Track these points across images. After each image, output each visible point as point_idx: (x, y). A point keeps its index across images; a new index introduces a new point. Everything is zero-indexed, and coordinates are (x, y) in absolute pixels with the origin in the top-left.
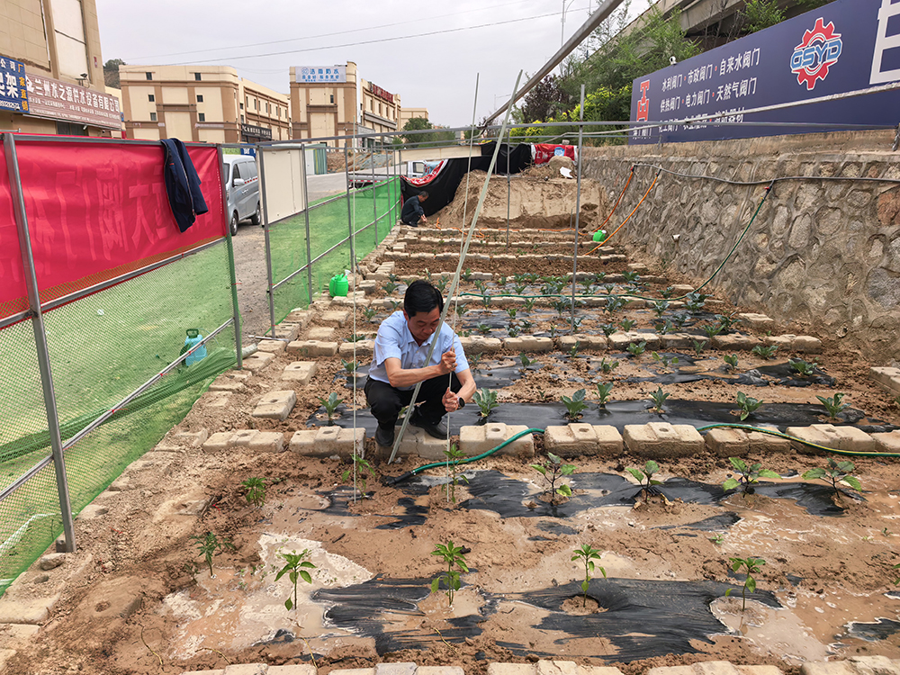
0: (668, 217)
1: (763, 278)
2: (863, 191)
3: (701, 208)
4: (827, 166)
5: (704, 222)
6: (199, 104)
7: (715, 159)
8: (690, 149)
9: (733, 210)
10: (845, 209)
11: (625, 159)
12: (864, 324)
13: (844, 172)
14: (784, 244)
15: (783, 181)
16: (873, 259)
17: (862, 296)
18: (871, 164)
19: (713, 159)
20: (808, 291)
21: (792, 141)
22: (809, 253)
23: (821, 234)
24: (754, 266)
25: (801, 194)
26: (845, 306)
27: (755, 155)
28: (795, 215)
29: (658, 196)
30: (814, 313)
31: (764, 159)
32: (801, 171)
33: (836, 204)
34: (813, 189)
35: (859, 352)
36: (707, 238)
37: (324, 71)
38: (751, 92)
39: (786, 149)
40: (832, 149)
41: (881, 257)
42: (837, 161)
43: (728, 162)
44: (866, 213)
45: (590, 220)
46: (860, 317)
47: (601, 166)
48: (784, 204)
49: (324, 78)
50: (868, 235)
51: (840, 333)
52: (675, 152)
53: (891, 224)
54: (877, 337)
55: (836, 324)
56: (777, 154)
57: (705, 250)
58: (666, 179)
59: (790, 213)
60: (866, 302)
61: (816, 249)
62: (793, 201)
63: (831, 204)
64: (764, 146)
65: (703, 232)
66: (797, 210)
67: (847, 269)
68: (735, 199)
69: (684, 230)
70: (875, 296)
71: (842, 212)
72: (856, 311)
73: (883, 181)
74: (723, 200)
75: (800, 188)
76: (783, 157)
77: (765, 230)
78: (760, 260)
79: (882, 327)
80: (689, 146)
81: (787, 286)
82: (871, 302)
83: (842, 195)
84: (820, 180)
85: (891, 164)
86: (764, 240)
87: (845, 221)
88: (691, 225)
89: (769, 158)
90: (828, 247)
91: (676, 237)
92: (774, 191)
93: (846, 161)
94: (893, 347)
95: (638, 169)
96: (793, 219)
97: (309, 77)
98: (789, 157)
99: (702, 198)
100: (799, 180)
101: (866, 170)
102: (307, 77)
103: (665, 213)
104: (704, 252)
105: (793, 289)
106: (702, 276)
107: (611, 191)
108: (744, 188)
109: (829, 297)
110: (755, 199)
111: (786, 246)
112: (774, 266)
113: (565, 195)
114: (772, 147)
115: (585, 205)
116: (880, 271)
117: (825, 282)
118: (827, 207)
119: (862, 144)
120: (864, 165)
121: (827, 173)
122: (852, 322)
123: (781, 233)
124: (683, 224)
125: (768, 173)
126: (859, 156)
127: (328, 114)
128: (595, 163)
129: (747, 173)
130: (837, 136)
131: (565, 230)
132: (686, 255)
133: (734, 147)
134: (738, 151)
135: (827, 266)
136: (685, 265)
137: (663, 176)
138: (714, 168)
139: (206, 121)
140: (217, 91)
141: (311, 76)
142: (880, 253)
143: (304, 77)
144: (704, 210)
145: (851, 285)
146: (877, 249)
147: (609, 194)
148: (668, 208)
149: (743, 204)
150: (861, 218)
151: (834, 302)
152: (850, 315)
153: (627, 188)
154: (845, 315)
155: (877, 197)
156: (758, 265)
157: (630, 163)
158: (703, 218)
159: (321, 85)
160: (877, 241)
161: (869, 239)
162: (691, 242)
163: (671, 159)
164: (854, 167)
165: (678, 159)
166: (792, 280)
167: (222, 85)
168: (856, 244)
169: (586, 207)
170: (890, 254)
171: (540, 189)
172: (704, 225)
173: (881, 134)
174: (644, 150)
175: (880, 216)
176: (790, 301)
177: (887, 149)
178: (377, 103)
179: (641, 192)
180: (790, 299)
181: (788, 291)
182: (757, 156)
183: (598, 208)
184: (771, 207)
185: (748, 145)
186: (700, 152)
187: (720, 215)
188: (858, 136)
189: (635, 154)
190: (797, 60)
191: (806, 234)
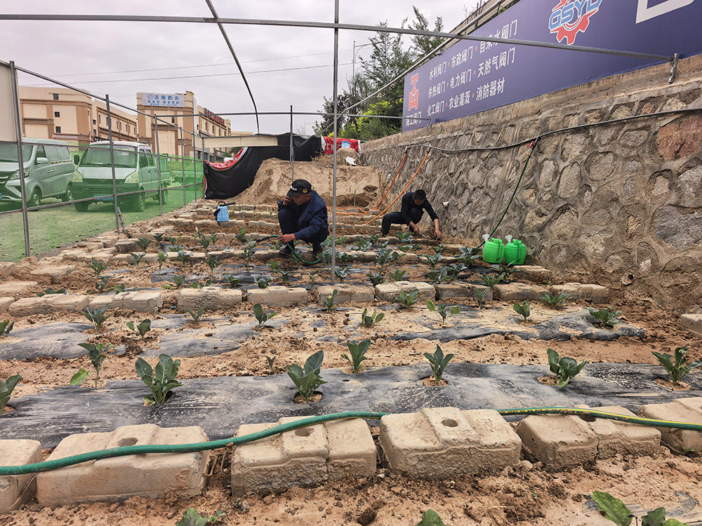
0: (438, 187)
1: (533, 232)
2: (638, 129)
3: (468, 175)
4: (594, 113)
5: (471, 187)
6: (56, 119)
7: (479, 129)
8: (456, 125)
9: (498, 171)
10: (618, 152)
11: (400, 144)
12: (654, 268)
13: (613, 115)
14: (553, 197)
15: (547, 136)
16: (657, 197)
17: (648, 238)
18: (643, 102)
19: (476, 129)
20: (583, 239)
21: (554, 98)
22: (581, 202)
23: (593, 180)
24: (524, 221)
25: (567, 145)
26: (628, 251)
27: (517, 118)
28: (562, 165)
29: (428, 171)
30: (592, 261)
31: (526, 120)
32: (565, 124)
33: (607, 148)
34: (579, 138)
35: (651, 300)
36: (475, 201)
37: (167, 98)
38: (510, 61)
39: (548, 107)
40: (597, 96)
41: (668, 195)
42: (604, 106)
43: (492, 129)
44: (644, 152)
45: (371, 200)
46: (649, 261)
47: (380, 154)
48: (550, 158)
49: (167, 103)
50: (649, 173)
51: (624, 280)
52: (442, 130)
53: (676, 157)
54: (672, 282)
55: (620, 271)
56: (539, 112)
57: (473, 213)
58: (435, 155)
59: (556, 165)
60: (654, 244)
61: (588, 196)
62: (560, 153)
63: (601, 149)
64: (526, 108)
65: (470, 196)
66: (564, 161)
67: (626, 212)
68: (501, 161)
69: (453, 197)
70: (664, 237)
71: (615, 155)
72: (642, 255)
73: (662, 115)
74: (489, 164)
75: (566, 140)
76: (545, 114)
77: (533, 186)
78: (529, 215)
79: (678, 270)
80: (455, 122)
81: (560, 236)
82: (660, 243)
83: (613, 138)
84: (586, 128)
85: (669, 97)
86: (531, 196)
87: (620, 163)
88: (458, 192)
89: (531, 118)
90: (603, 192)
91: (445, 203)
92: (538, 148)
93: (614, 104)
94: (696, 292)
95: (411, 151)
96: (561, 170)
97: (154, 102)
98: (551, 113)
99: (468, 166)
100: (563, 132)
101: (640, 109)
102: (152, 102)
103: (435, 184)
104: (472, 214)
105: (566, 239)
106: (471, 237)
107: (388, 173)
108: (508, 150)
109: (608, 243)
110: (520, 158)
111: (555, 197)
112: (544, 219)
113: (350, 178)
114: (533, 107)
115: (367, 187)
116: (668, 209)
117: (601, 228)
118: (597, 153)
119: (632, 85)
120: (637, 104)
121: (594, 120)
122: (638, 268)
123: (549, 186)
124: (452, 191)
125: (532, 131)
126: (630, 96)
127: (169, 132)
128: (375, 153)
129: (510, 136)
130: (603, 83)
131: (350, 208)
132: (456, 220)
133: (496, 115)
134: (500, 118)
135: (602, 212)
136: (455, 229)
137: (433, 153)
138: (479, 137)
139: (62, 133)
140: (73, 109)
141: (156, 100)
142: (666, 190)
143: (149, 101)
144: (471, 176)
145: (633, 228)
146: (662, 186)
147: (387, 176)
148: (438, 179)
149: (508, 164)
150: (638, 158)
151: (614, 248)
152: (636, 259)
153: (402, 169)
154: (629, 260)
155: (656, 132)
156: (527, 220)
157: (404, 147)
158: (470, 184)
159: (165, 108)
160: (660, 179)
161: (651, 178)
162: (460, 206)
163: (439, 137)
164: (624, 108)
165: (445, 136)
166: (564, 231)
167: (77, 104)
168: (635, 185)
169: (368, 189)
170: (679, 189)
171: (328, 173)
172: (472, 189)
173: (653, 71)
174: (416, 134)
175: (661, 152)
176: (564, 252)
177: (660, 84)
178: (211, 125)
179: (414, 170)
180: (564, 249)
181: (561, 242)
182: (519, 118)
183: (378, 190)
184: (537, 163)
185: (509, 110)
186: (465, 126)
187: (486, 178)
188: (627, 78)
189: (408, 139)
190: (555, 20)
191: (576, 183)
